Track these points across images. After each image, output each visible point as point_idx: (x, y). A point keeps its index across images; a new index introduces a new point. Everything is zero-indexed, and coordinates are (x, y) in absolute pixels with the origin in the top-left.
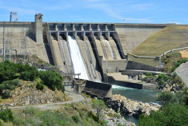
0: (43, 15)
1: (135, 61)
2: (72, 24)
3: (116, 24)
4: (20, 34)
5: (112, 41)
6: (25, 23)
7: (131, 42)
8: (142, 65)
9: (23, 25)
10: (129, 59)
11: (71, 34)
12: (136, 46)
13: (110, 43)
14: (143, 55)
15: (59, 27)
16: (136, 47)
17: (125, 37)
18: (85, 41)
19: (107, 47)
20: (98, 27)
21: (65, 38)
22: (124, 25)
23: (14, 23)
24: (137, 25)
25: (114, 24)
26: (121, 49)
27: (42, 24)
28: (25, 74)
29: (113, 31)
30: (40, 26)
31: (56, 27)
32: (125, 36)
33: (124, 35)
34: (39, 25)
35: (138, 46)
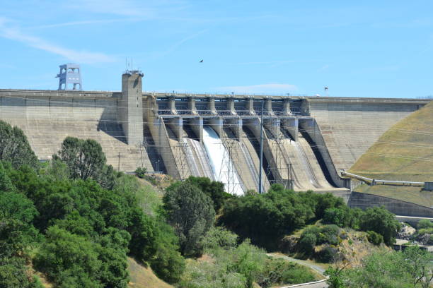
0: (143, 76)
1: (372, 193)
2: (208, 99)
3: (311, 98)
4: (86, 123)
5: (303, 141)
6: (98, 95)
7: (347, 145)
8: (393, 201)
9: (93, 99)
10: (354, 187)
11: (208, 125)
12: (359, 153)
13: (300, 147)
14: (385, 176)
16: (359, 157)
17: (331, 133)
18: (240, 143)
19: (293, 157)
20: (270, 106)
21: (194, 135)
22: (328, 100)
23: (71, 95)
24: (358, 101)
25: (306, 100)
26: (329, 161)
27: (141, 98)
28: (335, 213)
29: (305, 117)
30: (137, 103)
31: (173, 104)
32: (331, 130)
33: (329, 127)
34: (134, 101)
35: (363, 156)
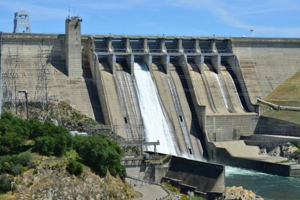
0: (81, 21)
1: (275, 117)
2: (142, 40)
3: (234, 38)
4: (33, 60)
5: (226, 75)
6: (44, 37)
7: (266, 77)
8: (290, 124)
9: (41, 40)
10: (261, 112)
11: (141, 61)
13: (222, 79)
14: (290, 103)
15: (114, 45)
16: (276, 86)
17: (253, 67)
18: (168, 75)
19: (214, 87)
20: (197, 45)
21: (127, 68)
22: (252, 40)
23: (21, 37)
24: (279, 41)
25: (230, 40)
26: (245, 90)
27: (79, 39)
28: (44, 141)
29: (227, 54)
30: (76, 43)
31: (110, 44)
32: (254, 65)
33: (252, 63)
34: (73, 41)
35: (280, 86)
